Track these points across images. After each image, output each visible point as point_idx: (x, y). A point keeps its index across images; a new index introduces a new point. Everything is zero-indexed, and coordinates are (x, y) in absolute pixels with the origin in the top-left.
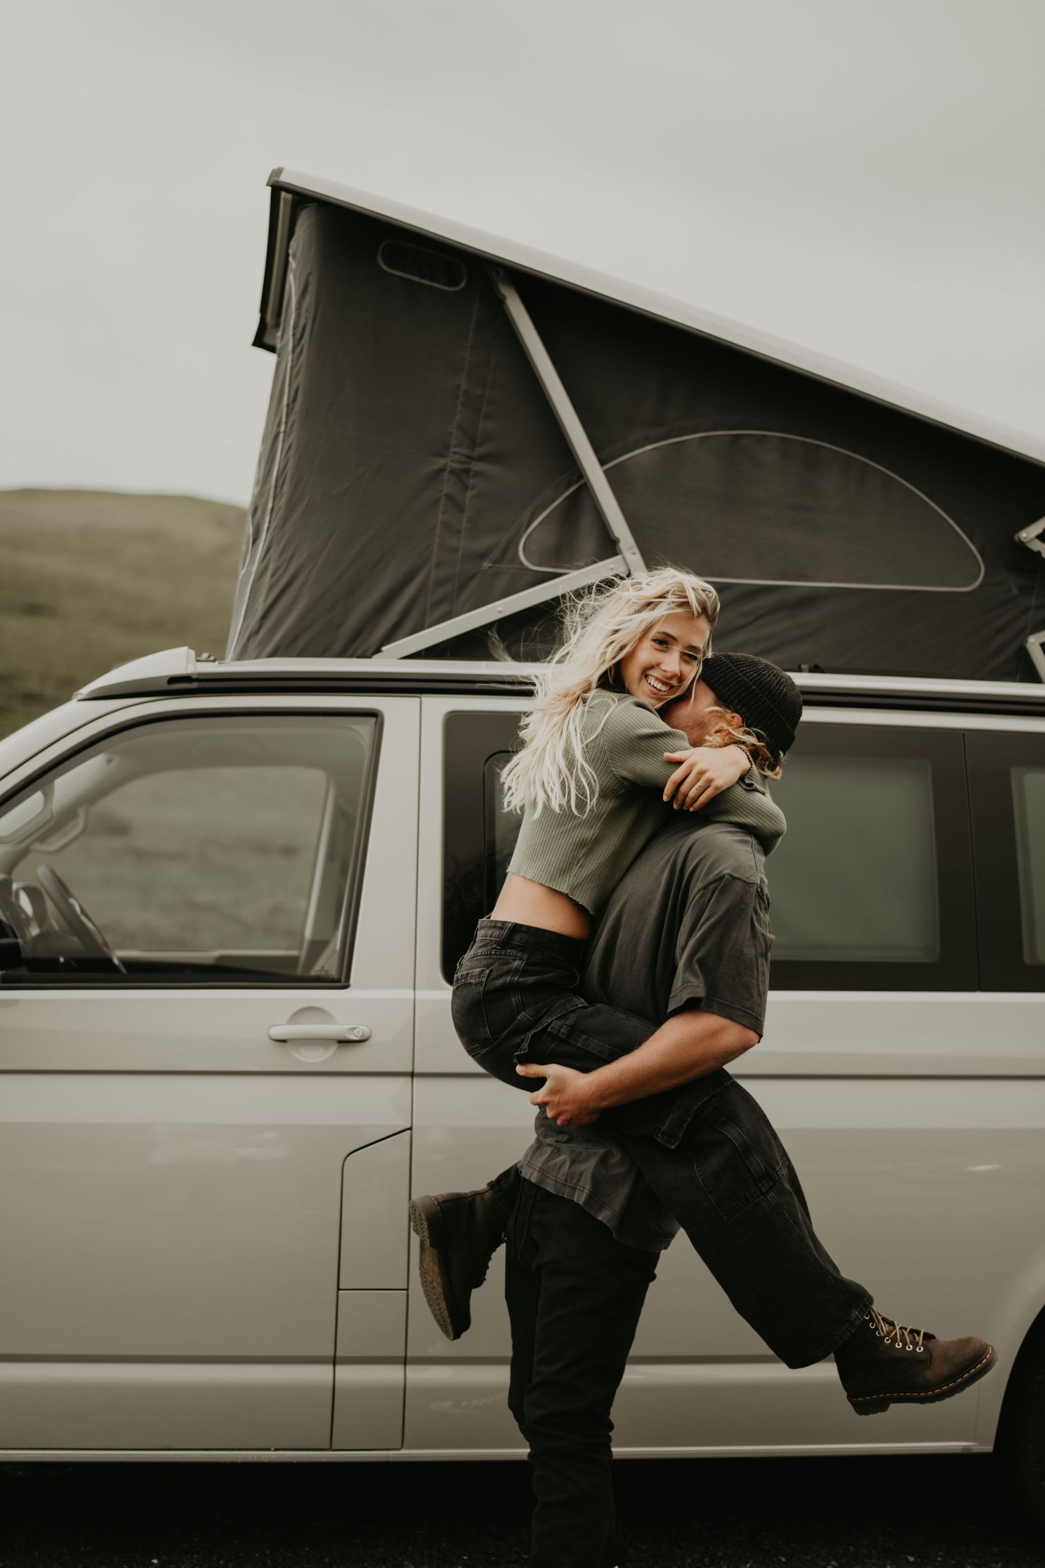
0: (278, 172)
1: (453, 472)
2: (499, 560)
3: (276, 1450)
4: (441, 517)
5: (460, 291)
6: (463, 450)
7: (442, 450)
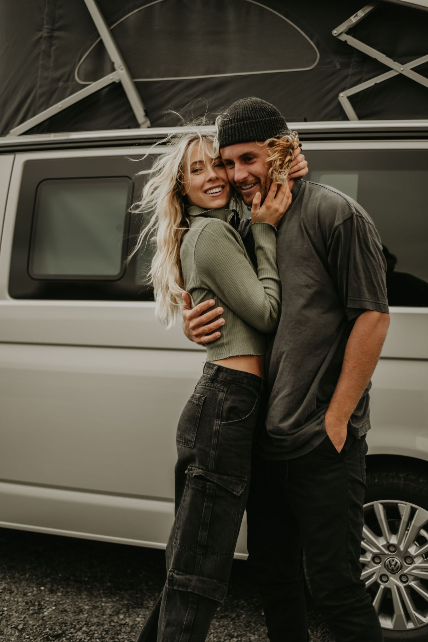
4: (41, 62)
6: (50, 26)
7: (41, 27)
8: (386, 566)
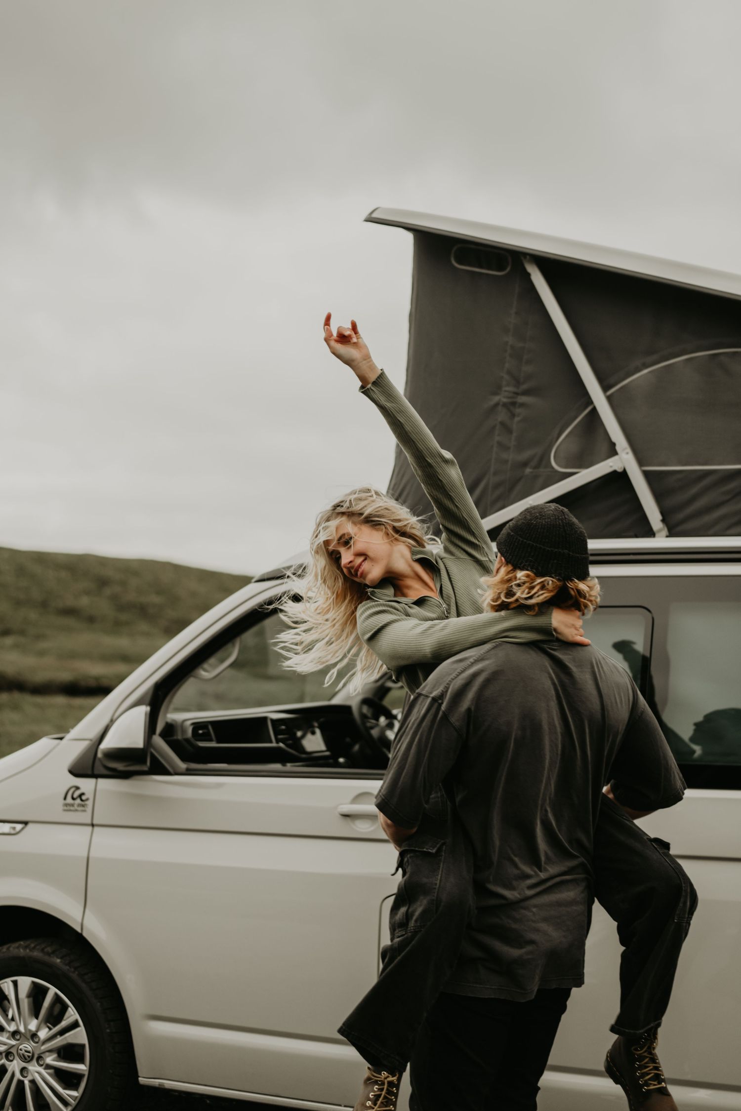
1: (505, 405)
2: (537, 467)
4: (497, 438)
5: (508, 274)
6: (511, 389)
7: (497, 390)
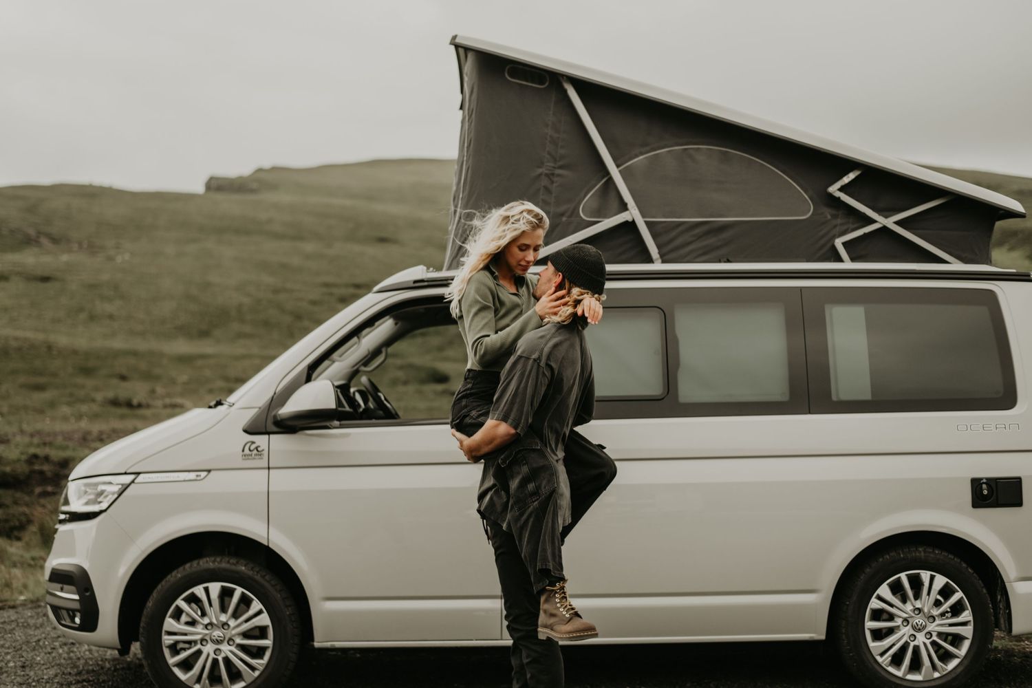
0: (455, 37)
1: (547, 175)
2: (570, 216)
3: (476, 640)
4: (541, 197)
5: (546, 88)
6: (552, 165)
7: (541, 165)
8: (914, 628)
